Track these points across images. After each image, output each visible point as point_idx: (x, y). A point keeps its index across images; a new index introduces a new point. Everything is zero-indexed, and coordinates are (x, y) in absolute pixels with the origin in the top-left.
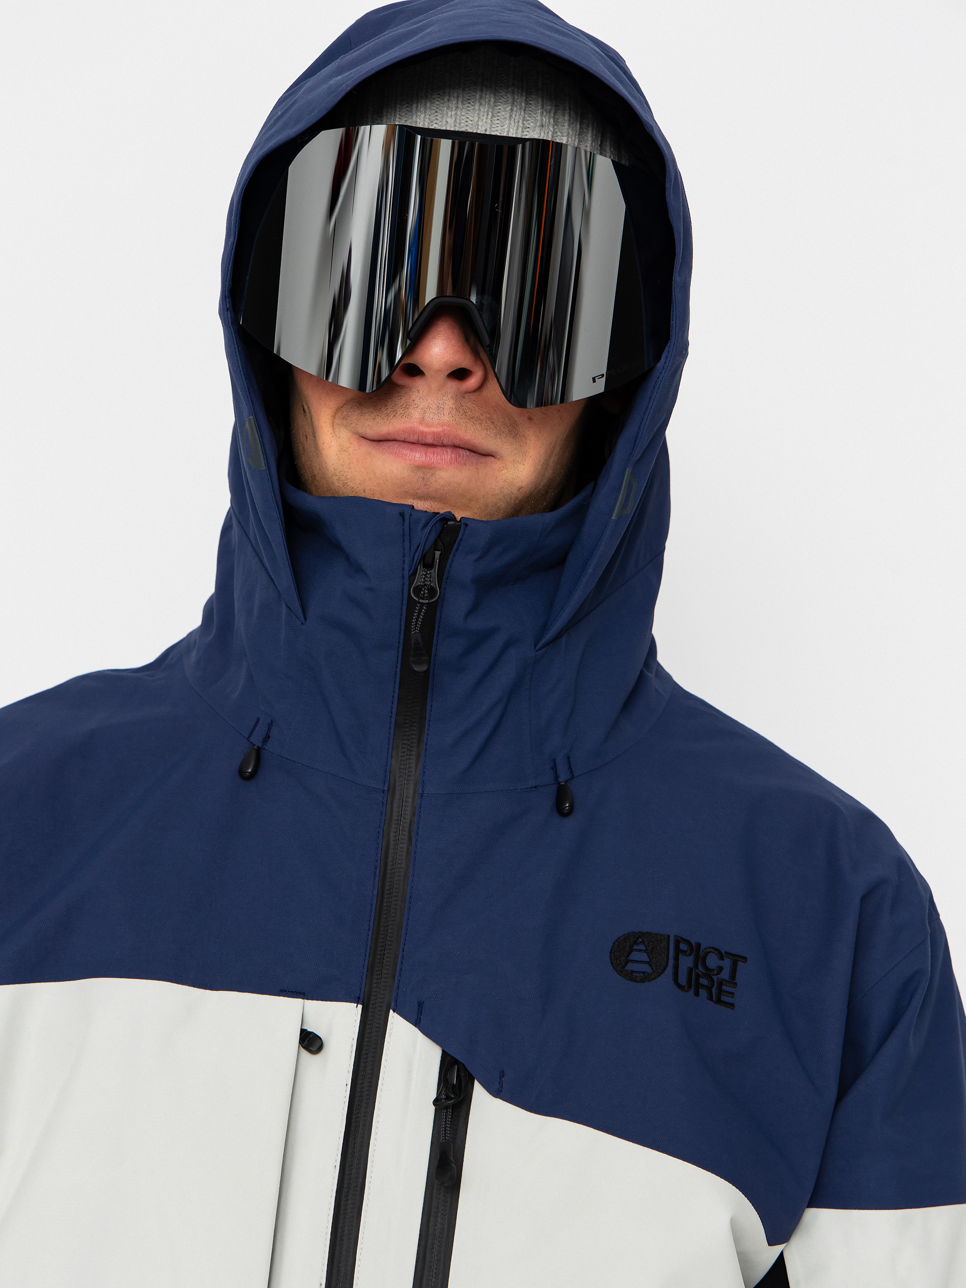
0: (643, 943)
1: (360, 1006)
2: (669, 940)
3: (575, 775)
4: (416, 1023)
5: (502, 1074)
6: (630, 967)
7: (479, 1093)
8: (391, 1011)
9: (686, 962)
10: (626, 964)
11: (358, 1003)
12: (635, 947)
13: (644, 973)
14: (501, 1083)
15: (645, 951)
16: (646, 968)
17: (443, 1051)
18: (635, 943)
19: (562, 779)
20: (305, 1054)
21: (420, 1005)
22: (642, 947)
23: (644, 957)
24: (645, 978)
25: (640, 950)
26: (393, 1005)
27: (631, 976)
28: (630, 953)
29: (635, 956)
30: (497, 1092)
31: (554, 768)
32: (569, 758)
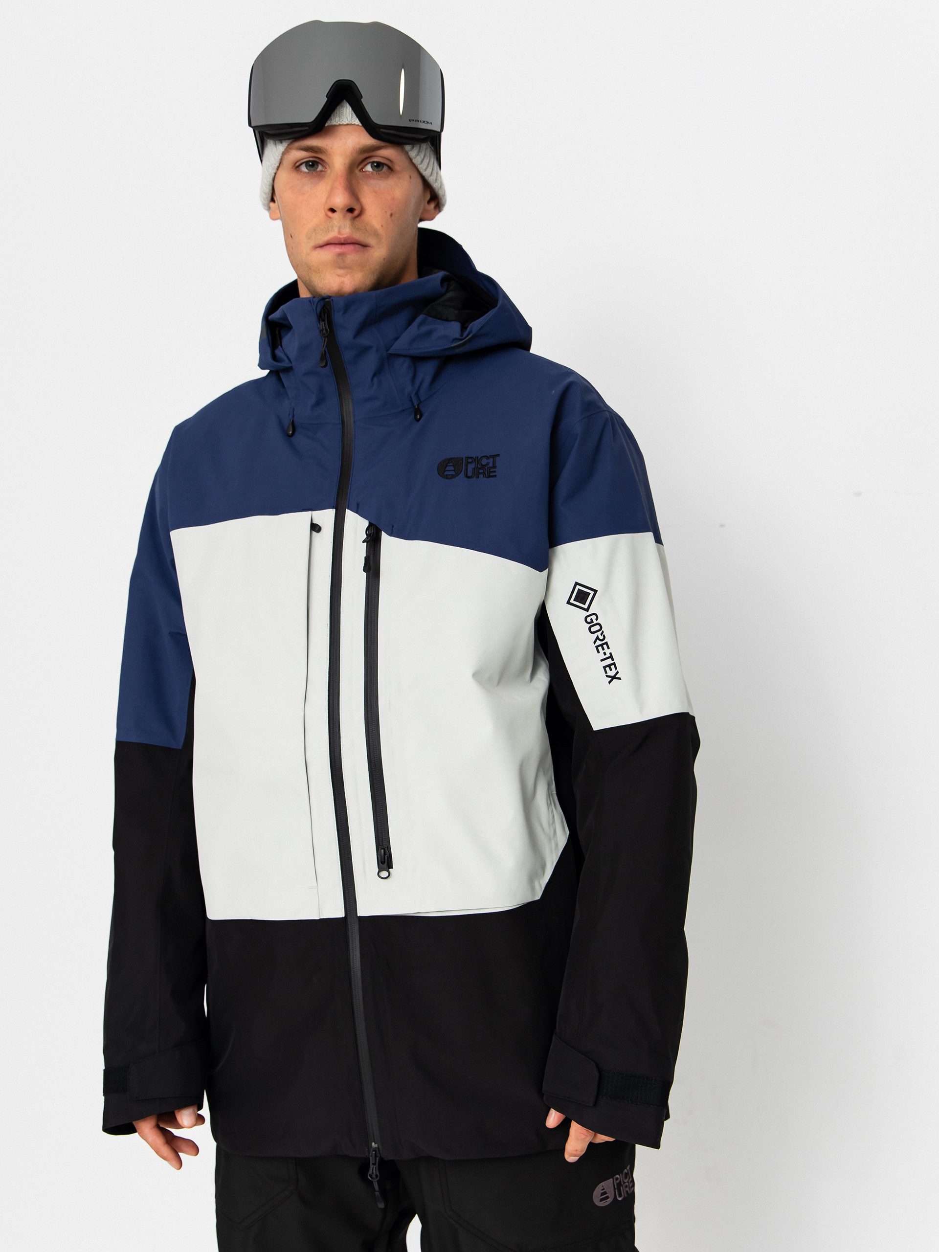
0: (452, 462)
1: (334, 510)
2: (463, 460)
3: (422, 401)
4: (357, 512)
5: (393, 527)
6: (446, 473)
7: (384, 535)
8: (347, 509)
9: (471, 467)
10: (444, 472)
11: (333, 509)
12: (448, 465)
13: (452, 475)
14: (392, 530)
15: (453, 466)
16: (453, 473)
17: (369, 522)
18: (448, 463)
19: (415, 404)
20: (314, 533)
21: (358, 505)
22: (451, 464)
23: (452, 468)
24: (452, 477)
25: (450, 466)
26: (347, 507)
27: (447, 477)
28: (446, 468)
29: (448, 468)
30: (391, 534)
31: (411, 400)
32: (418, 395)
